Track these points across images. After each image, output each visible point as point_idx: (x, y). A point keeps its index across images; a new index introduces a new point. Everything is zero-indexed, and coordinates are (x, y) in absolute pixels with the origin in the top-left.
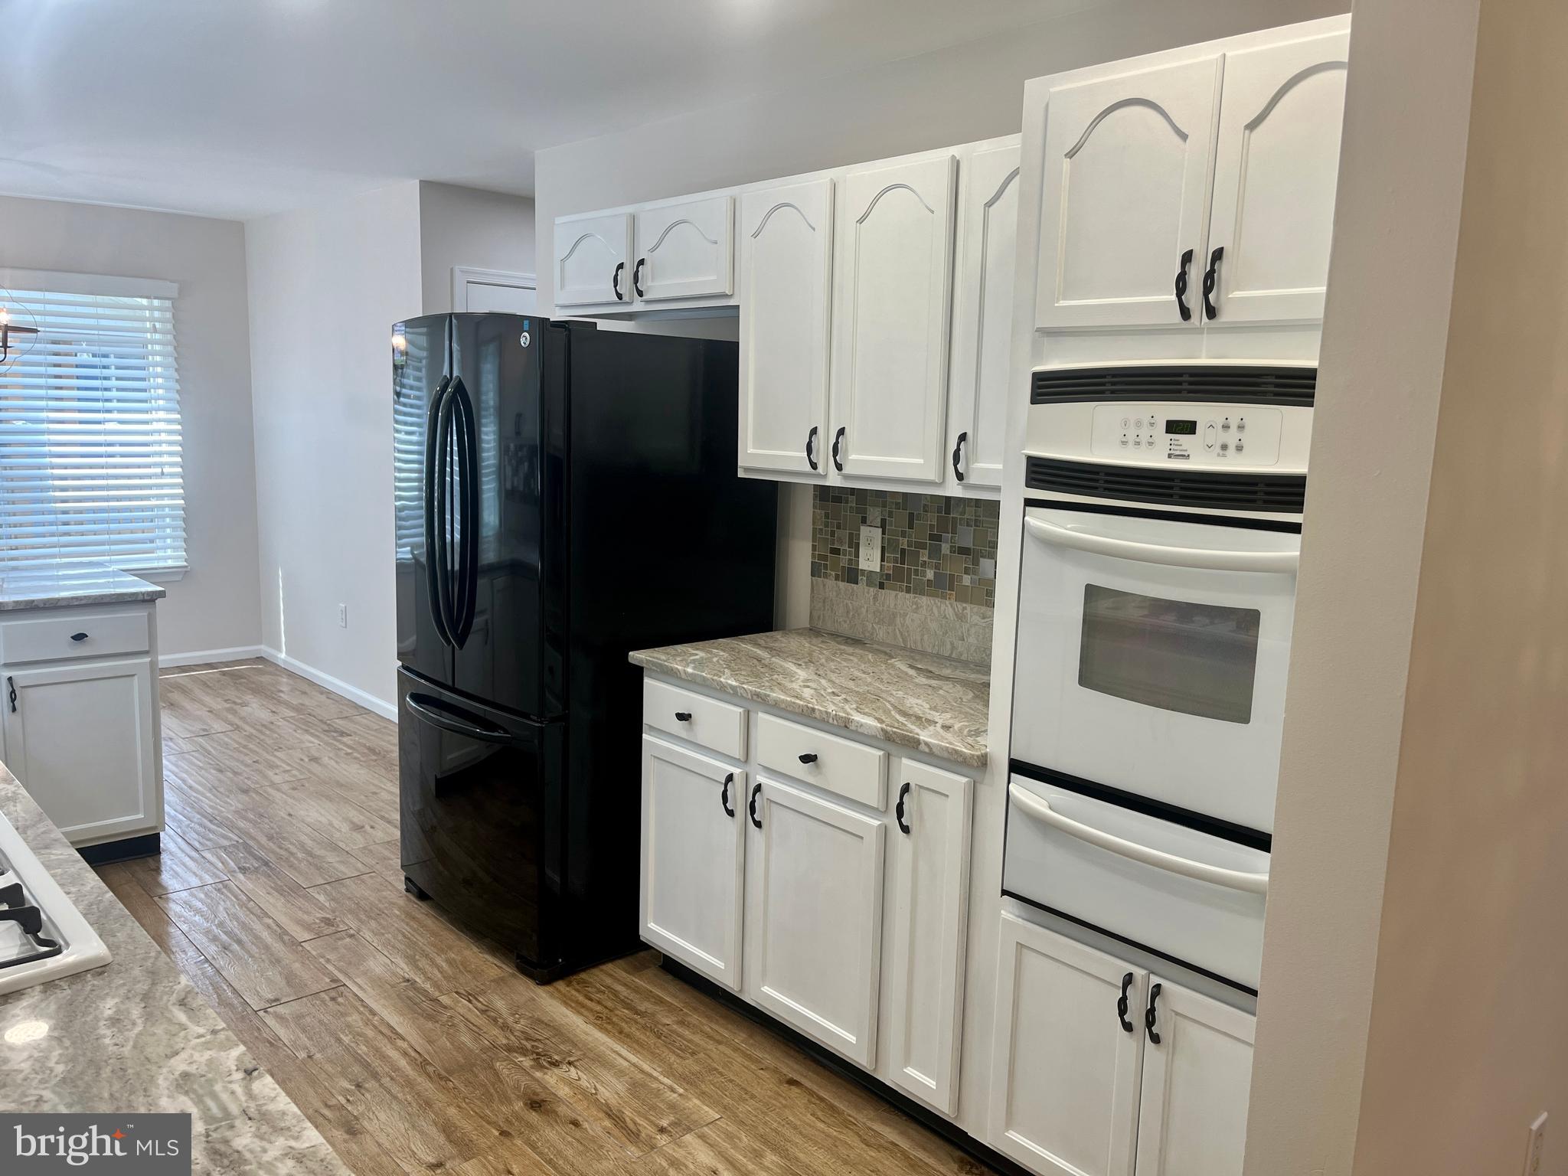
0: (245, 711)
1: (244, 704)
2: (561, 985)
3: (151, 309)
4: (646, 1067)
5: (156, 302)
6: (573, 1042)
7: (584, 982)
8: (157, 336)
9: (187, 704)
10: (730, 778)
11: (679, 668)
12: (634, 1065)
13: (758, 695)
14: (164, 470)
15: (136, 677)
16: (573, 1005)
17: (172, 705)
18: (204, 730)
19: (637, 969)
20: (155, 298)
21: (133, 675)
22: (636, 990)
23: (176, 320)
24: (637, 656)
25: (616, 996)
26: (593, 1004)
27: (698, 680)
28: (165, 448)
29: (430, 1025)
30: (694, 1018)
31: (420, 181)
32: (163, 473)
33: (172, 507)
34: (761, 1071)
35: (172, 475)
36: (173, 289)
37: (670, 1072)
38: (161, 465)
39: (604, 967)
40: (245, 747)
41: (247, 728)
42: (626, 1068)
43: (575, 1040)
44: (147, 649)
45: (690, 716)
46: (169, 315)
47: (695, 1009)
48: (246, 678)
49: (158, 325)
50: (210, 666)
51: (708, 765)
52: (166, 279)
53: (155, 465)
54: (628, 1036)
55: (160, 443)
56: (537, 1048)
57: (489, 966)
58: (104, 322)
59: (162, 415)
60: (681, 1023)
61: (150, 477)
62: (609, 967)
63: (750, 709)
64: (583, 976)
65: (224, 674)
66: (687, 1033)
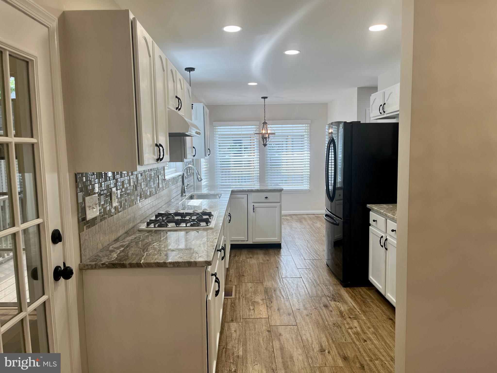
0: (315, 225)
1: (316, 223)
2: (348, 289)
3: (305, 127)
4: (356, 307)
5: (306, 125)
6: (342, 299)
7: (355, 289)
8: (306, 133)
9: (304, 222)
10: (382, 237)
11: (374, 208)
12: (353, 306)
13: (386, 214)
14: (306, 166)
15: (277, 208)
16: (348, 292)
17: (301, 221)
18: (305, 227)
19: (369, 290)
20: (306, 124)
21: (276, 207)
22: (366, 293)
23: (310, 129)
24: (369, 206)
25: (360, 293)
26: (353, 293)
27: (377, 211)
28: (306, 160)
29: (314, 288)
30: (376, 301)
31: (358, 88)
32: (305, 166)
33: (307, 175)
34: (384, 315)
35: (307, 167)
36: (309, 121)
37: (361, 309)
38: (305, 164)
39: (362, 288)
40: (311, 232)
41: (314, 228)
42: (351, 306)
43: (343, 298)
44: (279, 201)
45: (376, 221)
46: (309, 128)
47: (378, 300)
48: (320, 218)
49: (306, 131)
50: (314, 214)
51: (378, 233)
52: (308, 119)
53: (303, 164)
54: (356, 301)
55: (305, 159)
56: (334, 297)
57: (335, 281)
58: (294, 131)
59: (306, 152)
60: (372, 302)
61: (302, 167)
62: (363, 288)
63: (387, 218)
64: (355, 288)
65: (316, 216)
66: (372, 304)
